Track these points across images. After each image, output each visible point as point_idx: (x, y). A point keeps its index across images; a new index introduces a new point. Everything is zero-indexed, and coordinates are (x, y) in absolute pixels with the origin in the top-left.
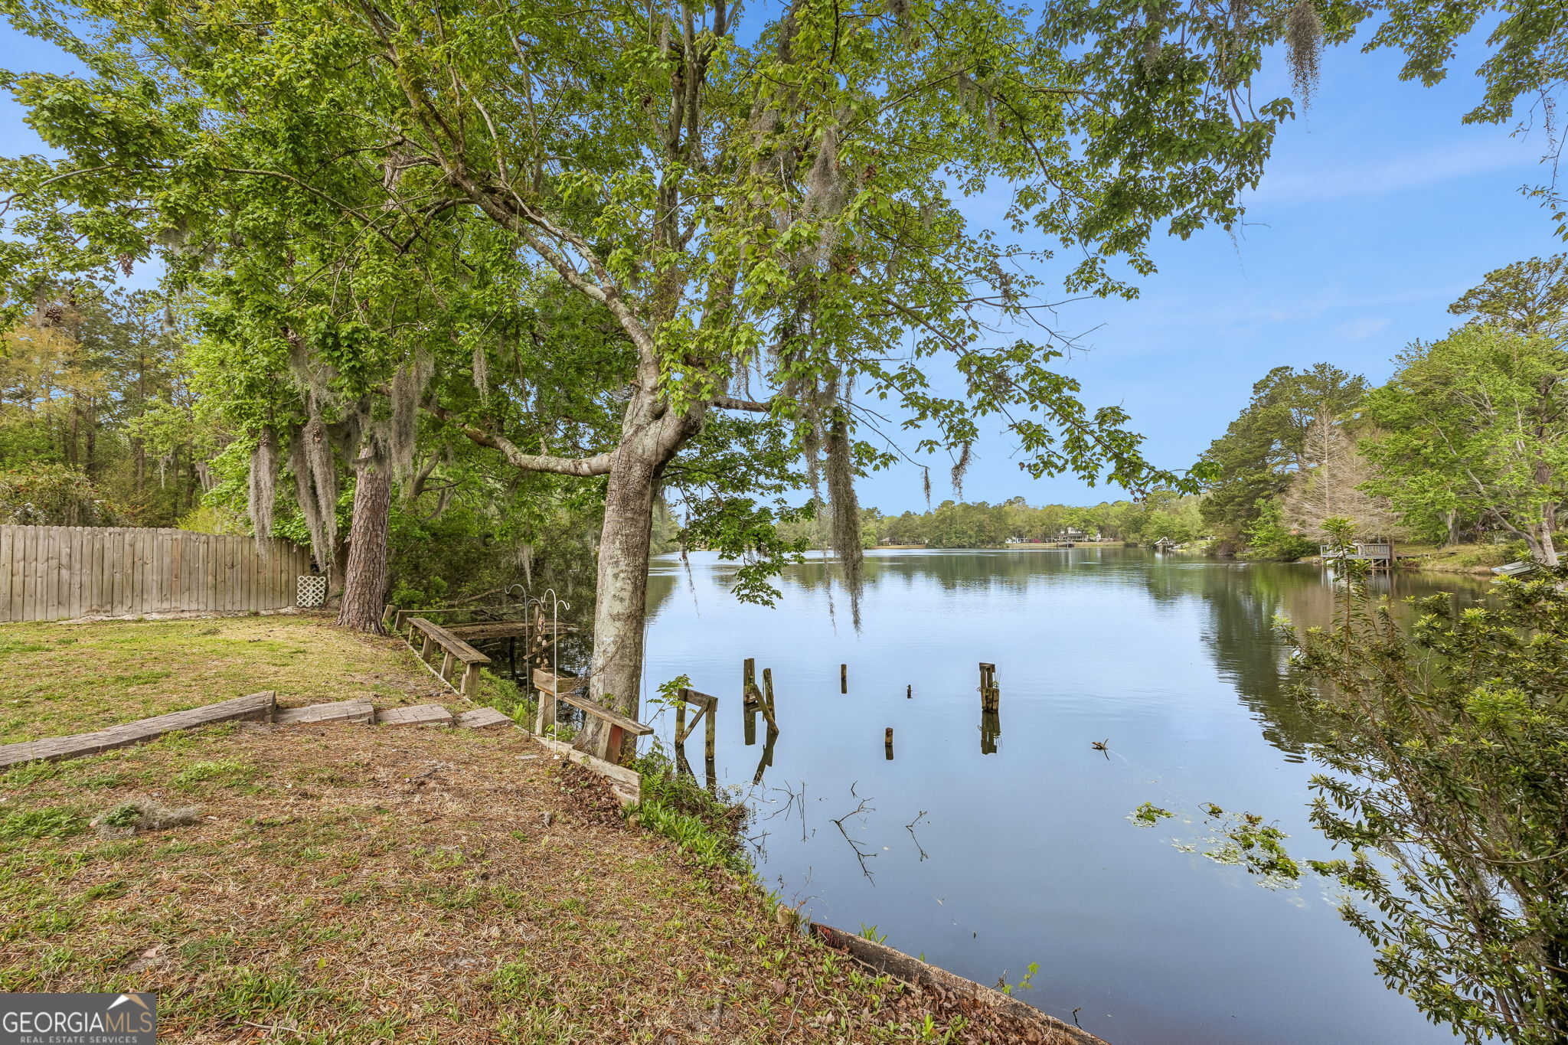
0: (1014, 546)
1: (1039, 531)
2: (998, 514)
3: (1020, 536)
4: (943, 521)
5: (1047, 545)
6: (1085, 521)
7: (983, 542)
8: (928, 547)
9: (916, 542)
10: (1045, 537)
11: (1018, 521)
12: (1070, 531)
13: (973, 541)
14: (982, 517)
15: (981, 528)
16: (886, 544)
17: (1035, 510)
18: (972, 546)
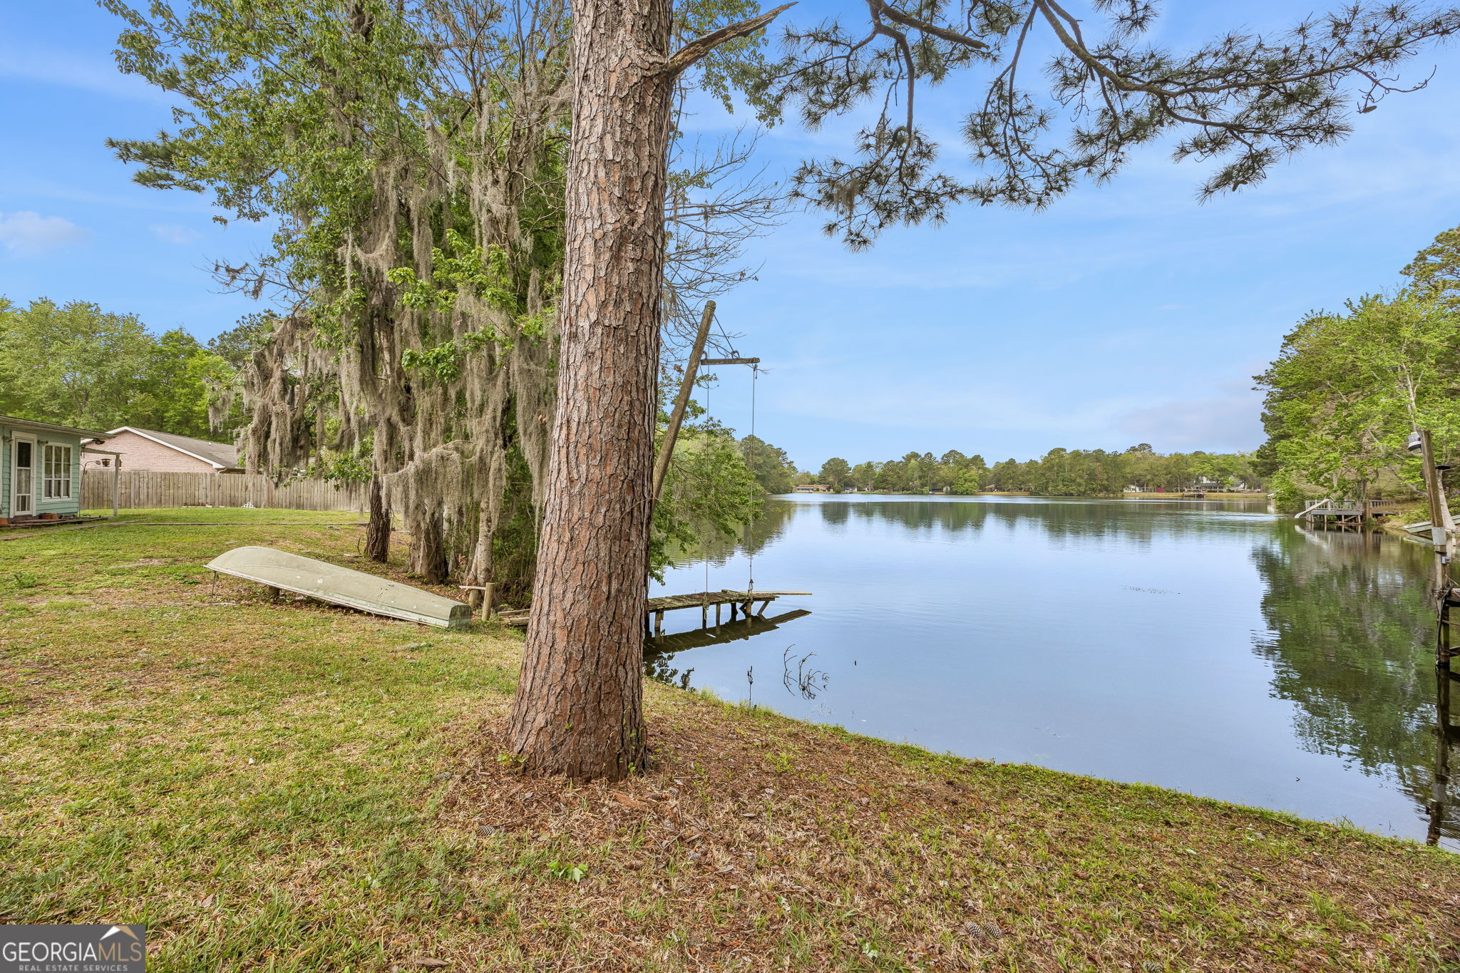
0: (1133, 495)
1: (1163, 480)
2: (1112, 463)
3: (1141, 486)
4: (1050, 469)
5: (1171, 495)
6: (1221, 470)
7: (1093, 490)
8: (1033, 494)
9: (1020, 488)
10: (1170, 487)
11: (1140, 469)
12: (1205, 481)
13: (1082, 489)
14: (1095, 465)
15: (1092, 476)
16: (991, 490)
17: (1161, 457)
18: (1081, 495)
